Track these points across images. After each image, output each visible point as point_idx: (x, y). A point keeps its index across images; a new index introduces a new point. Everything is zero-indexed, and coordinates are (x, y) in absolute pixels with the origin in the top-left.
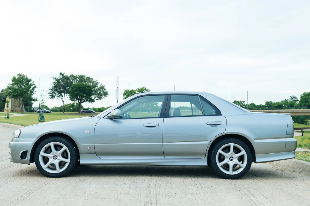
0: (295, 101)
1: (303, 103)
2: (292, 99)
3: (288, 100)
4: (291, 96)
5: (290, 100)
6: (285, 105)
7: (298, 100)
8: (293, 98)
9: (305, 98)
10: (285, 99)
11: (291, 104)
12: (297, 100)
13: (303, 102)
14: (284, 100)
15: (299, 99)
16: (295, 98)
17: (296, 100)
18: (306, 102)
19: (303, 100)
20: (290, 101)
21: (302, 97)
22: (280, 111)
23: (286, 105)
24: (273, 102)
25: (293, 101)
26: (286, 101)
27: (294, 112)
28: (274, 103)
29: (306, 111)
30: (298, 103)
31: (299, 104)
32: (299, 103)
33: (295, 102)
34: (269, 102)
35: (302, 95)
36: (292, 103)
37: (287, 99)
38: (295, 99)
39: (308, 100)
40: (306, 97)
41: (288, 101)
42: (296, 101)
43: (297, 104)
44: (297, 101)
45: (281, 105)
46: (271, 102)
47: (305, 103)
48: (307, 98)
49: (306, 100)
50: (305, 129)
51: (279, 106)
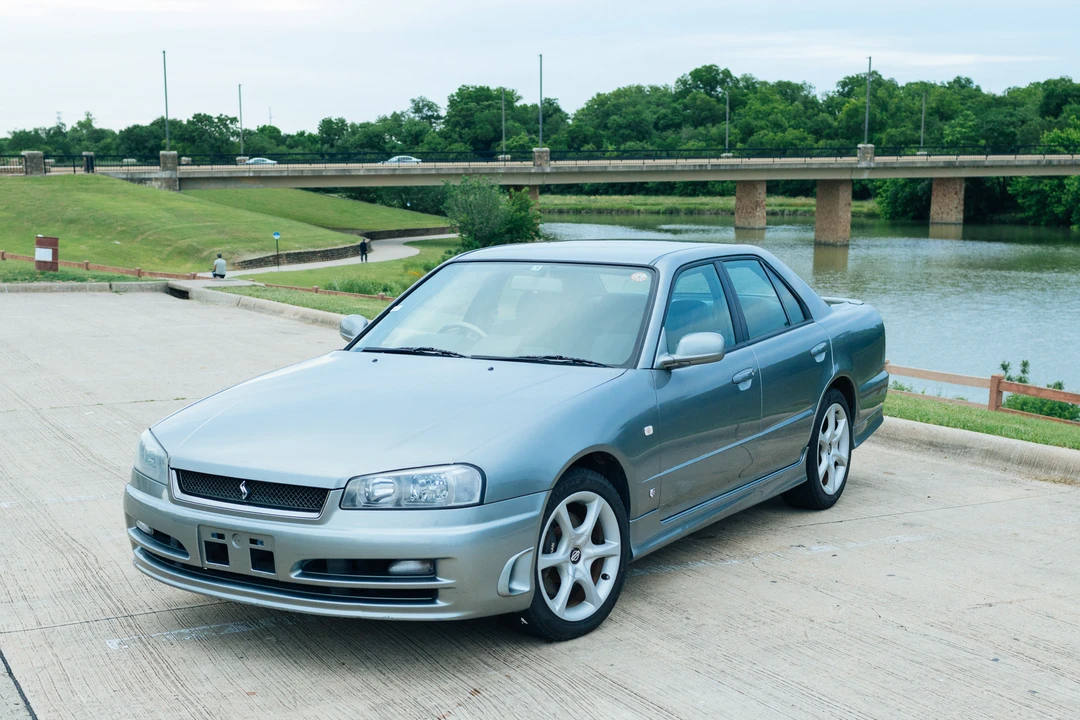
0: (429, 118)
1: (457, 129)
2: (418, 110)
3: (403, 113)
4: (414, 101)
5: (412, 115)
6: (391, 136)
7: (439, 117)
8: (424, 106)
9: (462, 109)
10: (392, 113)
11: (413, 132)
12: (435, 114)
13: (456, 126)
14: (389, 117)
15: (443, 113)
16: (431, 106)
17: (432, 116)
18: (469, 124)
19: (458, 118)
20: (411, 122)
21: (453, 103)
22: (348, 170)
23: (396, 135)
24: (349, 122)
25: (422, 118)
26: (396, 117)
28: (353, 126)
29: (433, 172)
30: (439, 127)
31: (441, 134)
32: (442, 126)
33: (431, 123)
34: (333, 119)
35: (452, 96)
36: (418, 128)
37: (398, 112)
38: (430, 113)
39: (472, 115)
40: (466, 106)
41: (404, 119)
42: (433, 120)
43: (437, 130)
44: (438, 121)
45: (377, 136)
46: (342, 121)
47: (463, 128)
48: (469, 110)
49: (467, 116)
50: (439, 233)
51: (371, 139)
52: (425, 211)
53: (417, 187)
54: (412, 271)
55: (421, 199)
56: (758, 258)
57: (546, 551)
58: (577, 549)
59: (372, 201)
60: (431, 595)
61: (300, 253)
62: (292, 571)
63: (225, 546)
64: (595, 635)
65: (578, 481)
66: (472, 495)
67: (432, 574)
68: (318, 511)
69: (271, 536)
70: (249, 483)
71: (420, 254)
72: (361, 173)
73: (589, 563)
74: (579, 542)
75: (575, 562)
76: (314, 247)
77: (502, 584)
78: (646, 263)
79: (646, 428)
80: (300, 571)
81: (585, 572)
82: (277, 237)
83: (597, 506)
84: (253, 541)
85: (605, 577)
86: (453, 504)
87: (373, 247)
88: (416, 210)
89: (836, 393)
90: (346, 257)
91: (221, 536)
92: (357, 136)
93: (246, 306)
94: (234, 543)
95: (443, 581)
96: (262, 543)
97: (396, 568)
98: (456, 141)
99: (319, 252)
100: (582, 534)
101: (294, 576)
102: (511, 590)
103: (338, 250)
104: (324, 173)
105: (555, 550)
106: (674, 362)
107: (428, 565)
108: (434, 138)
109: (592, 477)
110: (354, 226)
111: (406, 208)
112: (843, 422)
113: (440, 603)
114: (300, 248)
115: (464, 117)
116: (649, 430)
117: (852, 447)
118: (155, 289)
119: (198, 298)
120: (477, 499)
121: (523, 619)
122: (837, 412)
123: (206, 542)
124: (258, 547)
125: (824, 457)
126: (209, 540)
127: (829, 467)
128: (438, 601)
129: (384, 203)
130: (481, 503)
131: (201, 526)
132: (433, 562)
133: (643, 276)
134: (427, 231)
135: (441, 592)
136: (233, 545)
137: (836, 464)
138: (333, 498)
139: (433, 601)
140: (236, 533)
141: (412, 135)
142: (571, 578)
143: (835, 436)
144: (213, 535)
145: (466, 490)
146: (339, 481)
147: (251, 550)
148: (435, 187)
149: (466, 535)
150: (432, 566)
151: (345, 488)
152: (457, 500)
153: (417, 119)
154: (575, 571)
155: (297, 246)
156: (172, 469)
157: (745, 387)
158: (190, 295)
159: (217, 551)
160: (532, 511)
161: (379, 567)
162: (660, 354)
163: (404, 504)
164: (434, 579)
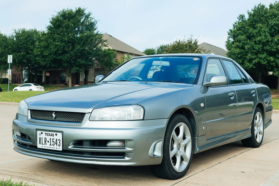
60: (122, 155)
62: (69, 145)
66: (140, 116)
67: (124, 147)
68: (81, 122)
69: (62, 131)
75: (179, 150)
77: (150, 151)
80: (72, 146)
95: (128, 149)
97: (109, 144)
101: (70, 148)
102: (154, 155)
113: (127, 158)
120: (142, 118)
130: (143, 120)
131: (36, 130)
132: (123, 141)
135: (127, 154)
138: (87, 116)
139: (123, 158)
151: (91, 113)
152: (134, 118)
160: (162, 125)
161: (103, 143)
163: (114, 119)
164: (125, 149)
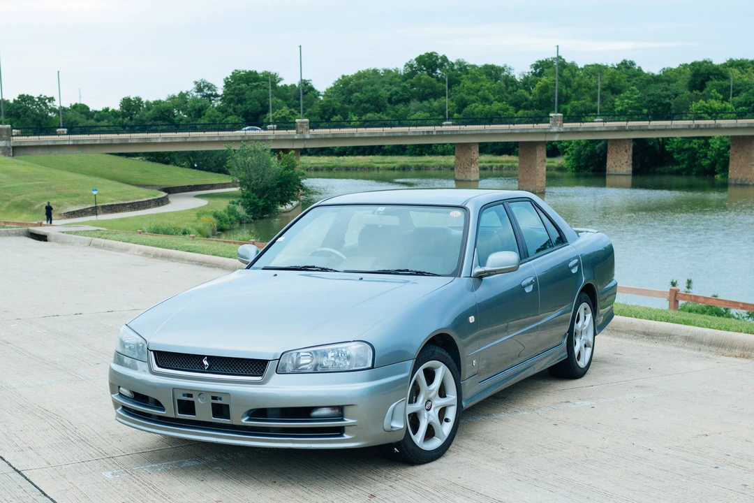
0: (209, 96)
1: (232, 105)
2: (200, 90)
3: (187, 92)
4: (196, 83)
5: (195, 94)
6: (179, 111)
7: (216, 96)
8: (204, 87)
9: (235, 89)
10: (179, 92)
11: (196, 107)
12: (214, 93)
13: (230, 102)
14: (177, 95)
15: (220, 92)
16: (210, 87)
17: (211, 95)
18: (241, 101)
19: (232, 96)
20: (195, 100)
21: (228, 84)
22: (149, 139)
23: (183, 110)
24: (144, 100)
25: (204, 96)
26: (182, 96)
27: (188, 140)
28: (147, 103)
29: (217, 139)
30: (217, 103)
31: (219, 109)
32: (220, 102)
33: (210, 100)
34: (131, 98)
35: (227, 78)
36: (200, 104)
37: (184, 92)
38: (209, 92)
39: (243, 94)
40: (238, 86)
41: (189, 97)
42: (212, 98)
43: (216, 106)
44: (216, 99)
45: (167, 111)
46: (139, 99)
47: (237, 104)
48: (242, 89)
49: (239, 94)
50: (222, 188)
51: (162, 113)
52: (209, 170)
53: (202, 151)
54: (204, 218)
55: (206, 161)
56: (531, 200)
57: (411, 402)
58: (429, 401)
59: (167, 163)
60: (339, 431)
61: (113, 205)
62: (243, 417)
63: (193, 402)
64: (442, 460)
65: (430, 354)
66: (366, 362)
67: (341, 417)
68: (261, 376)
69: (228, 394)
70: (210, 358)
71: (208, 205)
72: (159, 141)
73: (437, 411)
74: (431, 395)
75: (428, 410)
76: (123, 200)
77: (386, 421)
78: (460, 204)
79: (470, 318)
80: (247, 418)
81: (434, 416)
82: (95, 193)
83: (442, 371)
84: (214, 398)
85: (447, 420)
86: (354, 368)
87: (170, 200)
88: (202, 170)
89: (585, 295)
90: (150, 207)
91: (190, 396)
92: (151, 112)
93: (96, 246)
94: (199, 400)
95: (348, 421)
96: (220, 399)
97: (315, 413)
98: (231, 114)
99: (128, 204)
100: (433, 390)
101: (244, 421)
102: (392, 427)
103: (143, 202)
104: (130, 141)
105: (416, 401)
106: (485, 272)
107: (337, 411)
108: (213, 112)
109: (438, 351)
110: (154, 183)
111: (194, 168)
112: (589, 316)
113: (346, 436)
114: (113, 201)
115: (237, 95)
116: (472, 319)
117: (595, 334)
118: (18, 234)
119: (56, 240)
120: (369, 365)
121: (396, 449)
122: (585, 309)
123: (179, 401)
124: (218, 402)
125: (578, 340)
126: (181, 399)
127: (581, 348)
128: (345, 435)
129: (176, 164)
130: (372, 367)
131: (175, 389)
132: (341, 409)
133: (458, 214)
134: (212, 186)
135: (346, 429)
136: (199, 402)
137: (585, 346)
138: (270, 366)
139: (341, 435)
140: (201, 393)
141: (195, 110)
142: (426, 420)
143: (585, 326)
144: (184, 395)
145: (361, 359)
146: (276, 355)
147: (213, 404)
148: (216, 151)
149: (365, 389)
150: (340, 411)
151: (279, 359)
152: (356, 366)
153: (199, 97)
154: (429, 415)
155: (111, 199)
156: (151, 351)
157: (528, 290)
158: (48, 238)
159: (187, 406)
160: (404, 373)
161: (304, 412)
162: (476, 266)
163: (319, 369)
164: (342, 420)
